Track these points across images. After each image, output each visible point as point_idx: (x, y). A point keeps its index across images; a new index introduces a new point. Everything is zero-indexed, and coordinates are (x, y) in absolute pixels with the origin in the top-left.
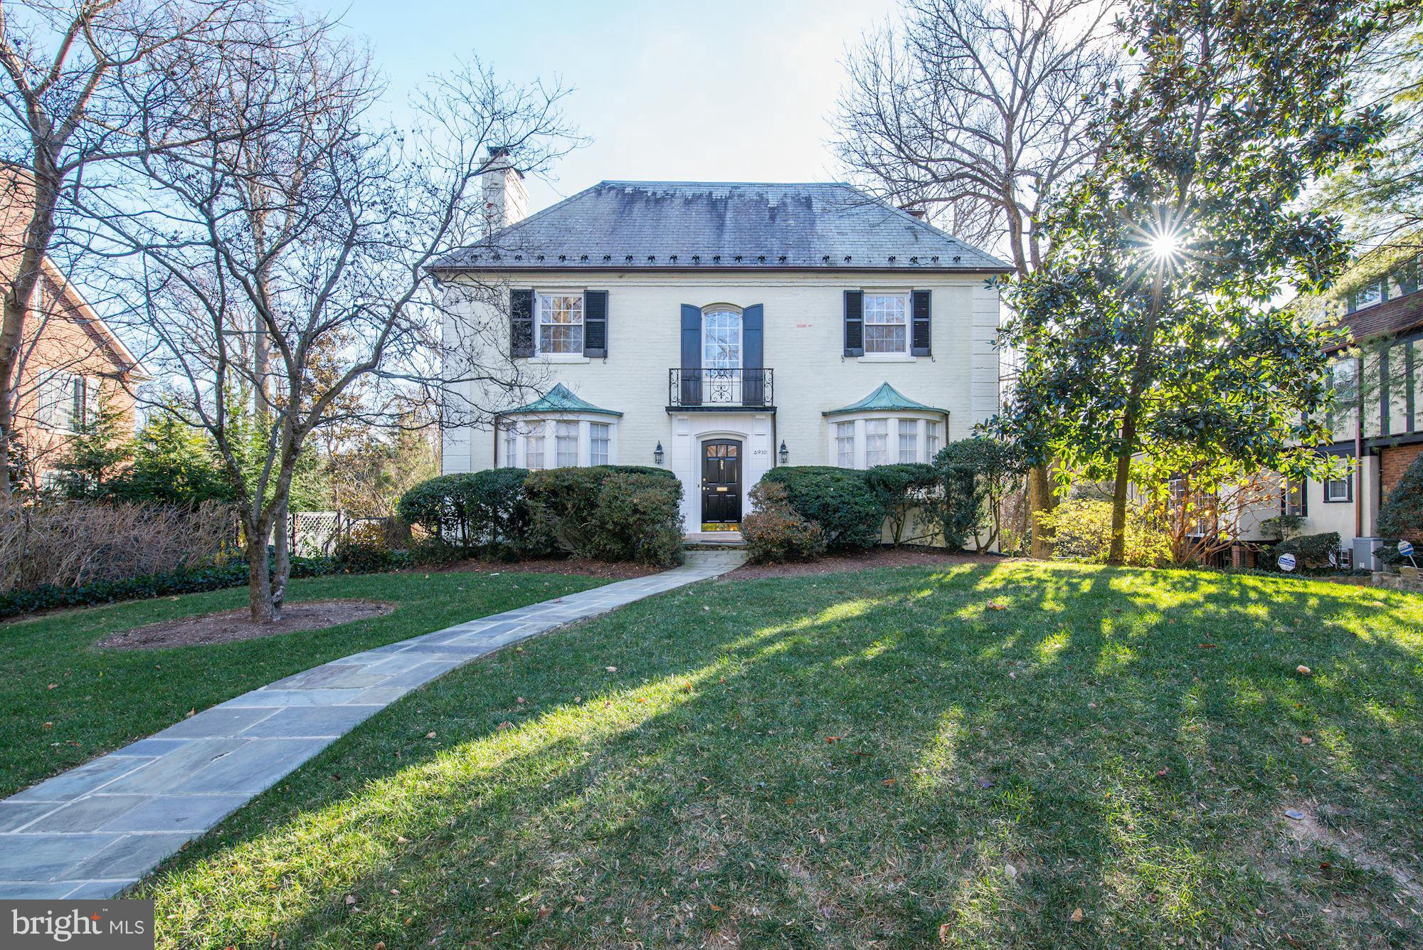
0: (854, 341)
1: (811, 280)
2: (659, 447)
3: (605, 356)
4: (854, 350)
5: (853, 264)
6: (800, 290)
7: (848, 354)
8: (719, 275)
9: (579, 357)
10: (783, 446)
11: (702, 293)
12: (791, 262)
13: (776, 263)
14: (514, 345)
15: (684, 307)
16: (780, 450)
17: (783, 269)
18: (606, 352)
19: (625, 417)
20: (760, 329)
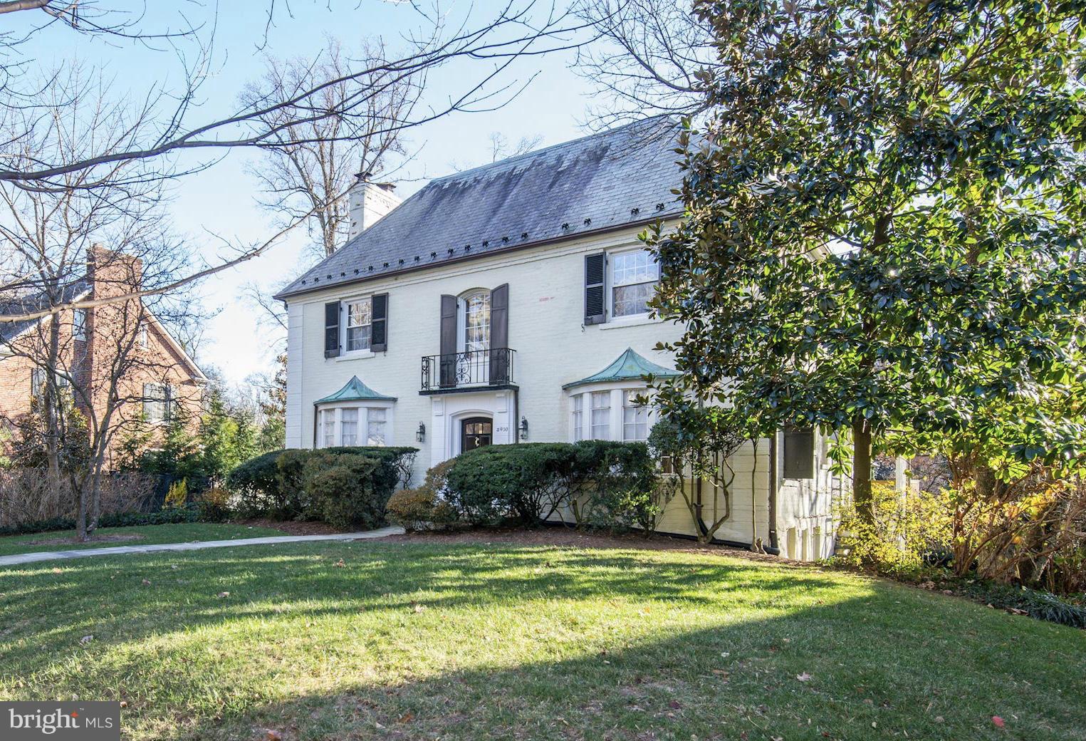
0: (595, 307)
1: (552, 251)
2: (422, 428)
3: (385, 350)
4: (595, 318)
5: (593, 227)
6: (543, 264)
7: (589, 322)
8: (469, 263)
9: (366, 352)
10: (525, 423)
11: (456, 282)
12: (532, 238)
13: (519, 241)
14: (327, 348)
15: (443, 297)
16: (522, 426)
17: (527, 245)
18: (386, 346)
19: (399, 401)
20: (505, 308)
